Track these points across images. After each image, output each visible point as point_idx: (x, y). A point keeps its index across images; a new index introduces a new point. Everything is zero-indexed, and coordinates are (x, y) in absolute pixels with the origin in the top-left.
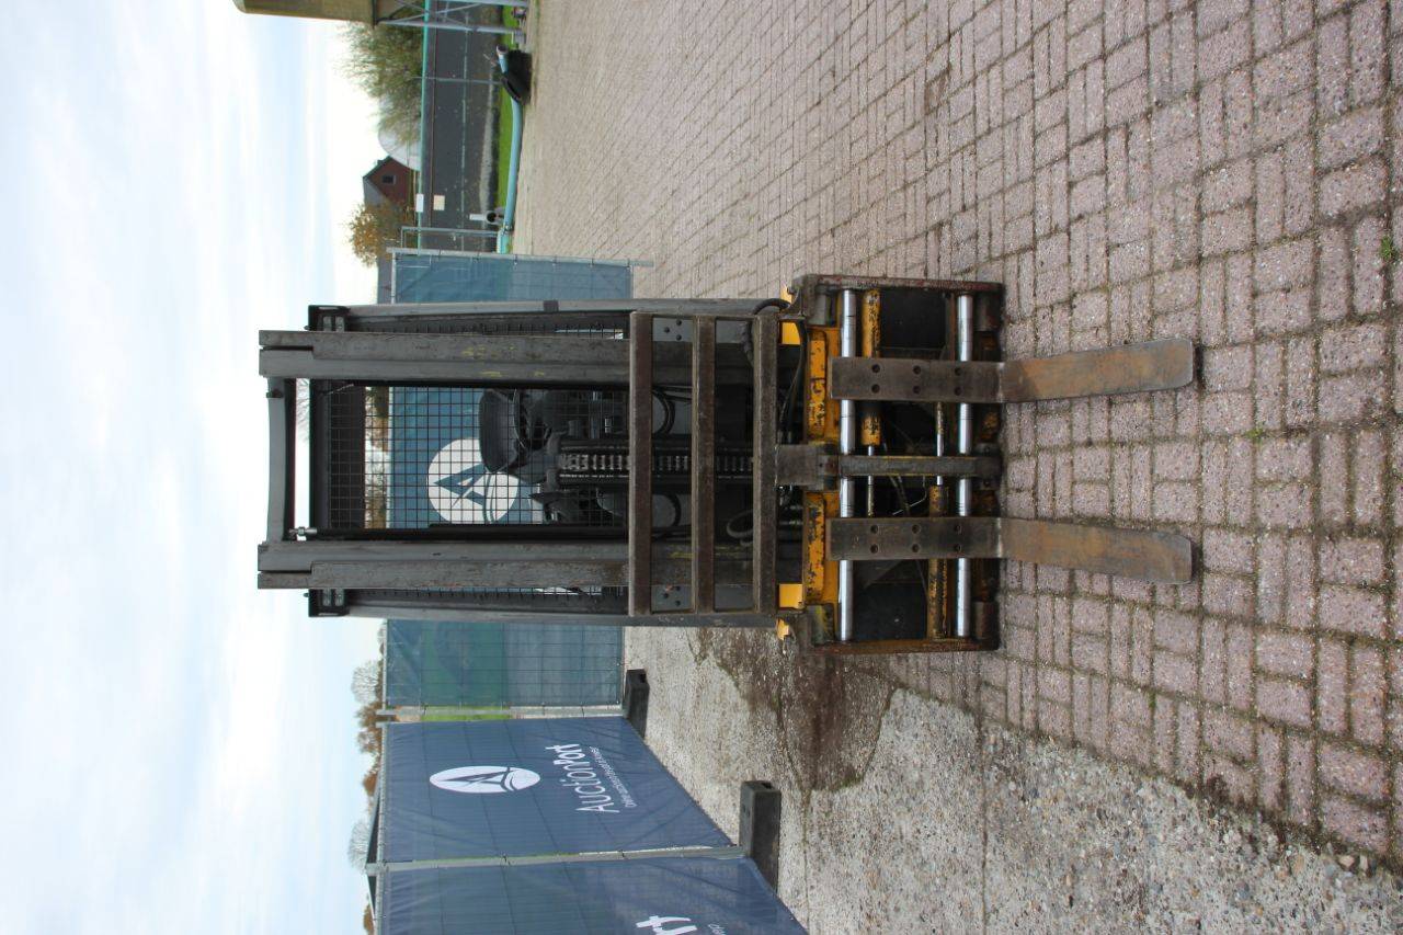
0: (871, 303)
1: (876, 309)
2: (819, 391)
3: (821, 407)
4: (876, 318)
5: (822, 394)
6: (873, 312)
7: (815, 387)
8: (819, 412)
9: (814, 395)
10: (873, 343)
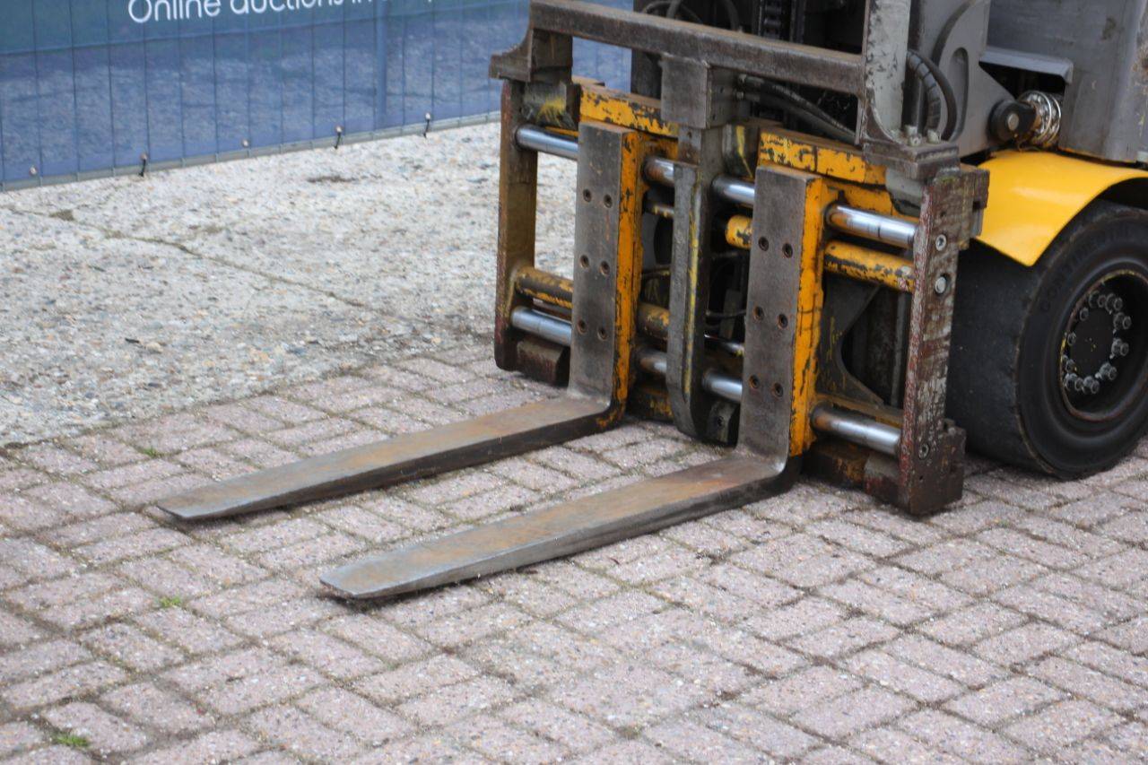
0: (899, 274)
1: (890, 279)
2: (801, 159)
3: (782, 158)
4: (879, 275)
5: (795, 162)
6: (887, 272)
7: (807, 152)
8: (777, 151)
9: (797, 148)
10: (848, 263)
